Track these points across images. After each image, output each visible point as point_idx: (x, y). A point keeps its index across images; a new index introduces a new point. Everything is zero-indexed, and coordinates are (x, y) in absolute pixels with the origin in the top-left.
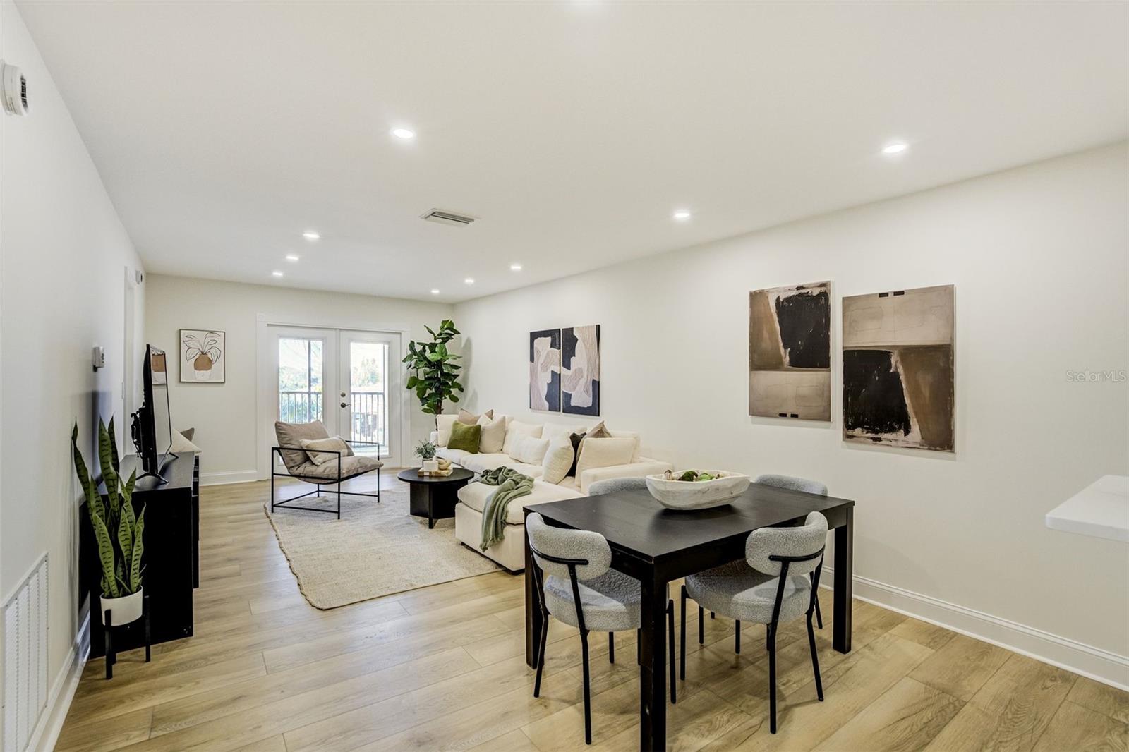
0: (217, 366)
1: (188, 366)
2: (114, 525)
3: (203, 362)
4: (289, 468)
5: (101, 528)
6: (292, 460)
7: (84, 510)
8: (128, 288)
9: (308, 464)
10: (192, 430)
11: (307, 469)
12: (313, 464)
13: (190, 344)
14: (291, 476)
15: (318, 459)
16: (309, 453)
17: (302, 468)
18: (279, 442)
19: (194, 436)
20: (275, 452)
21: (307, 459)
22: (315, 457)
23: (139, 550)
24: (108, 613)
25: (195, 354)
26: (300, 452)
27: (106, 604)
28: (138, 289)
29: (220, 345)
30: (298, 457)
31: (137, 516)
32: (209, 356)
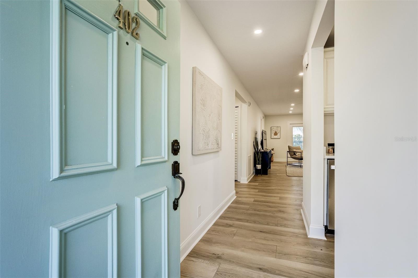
0: (279, 134)
1: (273, 135)
2: (258, 155)
3: (276, 134)
4: (291, 156)
5: (256, 155)
6: (291, 154)
7: (255, 154)
8: (261, 120)
9: (295, 155)
10: (273, 149)
11: (294, 156)
12: (296, 155)
13: (273, 130)
14: (291, 157)
15: (297, 154)
16: (295, 153)
17: (293, 156)
18: (289, 150)
19: (274, 150)
20: (288, 152)
21: (295, 154)
22: (296, 153)
23: (261, 159)
24: (257, 167)
25: (274, 132)
26: (293, 152)
27: (257, 165)
28: (263, 120)
29: (279, 130)
30: (293, 153)
31: (261, 154)
32: (277, 132)
